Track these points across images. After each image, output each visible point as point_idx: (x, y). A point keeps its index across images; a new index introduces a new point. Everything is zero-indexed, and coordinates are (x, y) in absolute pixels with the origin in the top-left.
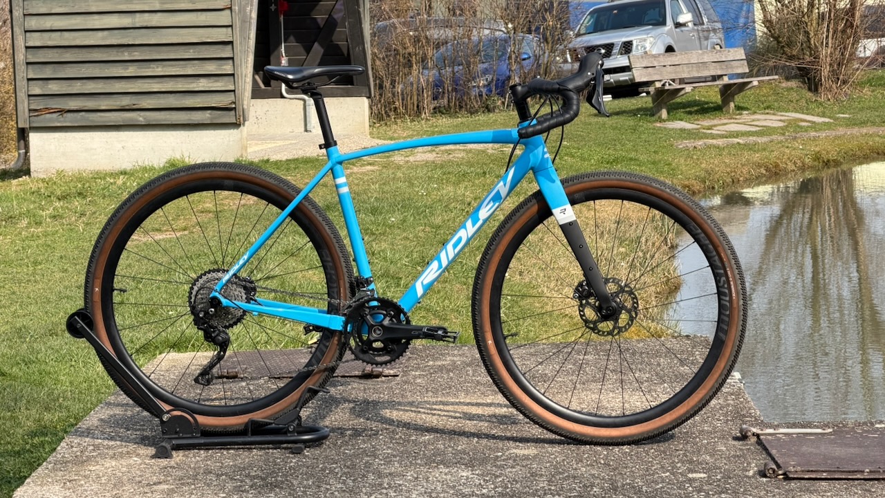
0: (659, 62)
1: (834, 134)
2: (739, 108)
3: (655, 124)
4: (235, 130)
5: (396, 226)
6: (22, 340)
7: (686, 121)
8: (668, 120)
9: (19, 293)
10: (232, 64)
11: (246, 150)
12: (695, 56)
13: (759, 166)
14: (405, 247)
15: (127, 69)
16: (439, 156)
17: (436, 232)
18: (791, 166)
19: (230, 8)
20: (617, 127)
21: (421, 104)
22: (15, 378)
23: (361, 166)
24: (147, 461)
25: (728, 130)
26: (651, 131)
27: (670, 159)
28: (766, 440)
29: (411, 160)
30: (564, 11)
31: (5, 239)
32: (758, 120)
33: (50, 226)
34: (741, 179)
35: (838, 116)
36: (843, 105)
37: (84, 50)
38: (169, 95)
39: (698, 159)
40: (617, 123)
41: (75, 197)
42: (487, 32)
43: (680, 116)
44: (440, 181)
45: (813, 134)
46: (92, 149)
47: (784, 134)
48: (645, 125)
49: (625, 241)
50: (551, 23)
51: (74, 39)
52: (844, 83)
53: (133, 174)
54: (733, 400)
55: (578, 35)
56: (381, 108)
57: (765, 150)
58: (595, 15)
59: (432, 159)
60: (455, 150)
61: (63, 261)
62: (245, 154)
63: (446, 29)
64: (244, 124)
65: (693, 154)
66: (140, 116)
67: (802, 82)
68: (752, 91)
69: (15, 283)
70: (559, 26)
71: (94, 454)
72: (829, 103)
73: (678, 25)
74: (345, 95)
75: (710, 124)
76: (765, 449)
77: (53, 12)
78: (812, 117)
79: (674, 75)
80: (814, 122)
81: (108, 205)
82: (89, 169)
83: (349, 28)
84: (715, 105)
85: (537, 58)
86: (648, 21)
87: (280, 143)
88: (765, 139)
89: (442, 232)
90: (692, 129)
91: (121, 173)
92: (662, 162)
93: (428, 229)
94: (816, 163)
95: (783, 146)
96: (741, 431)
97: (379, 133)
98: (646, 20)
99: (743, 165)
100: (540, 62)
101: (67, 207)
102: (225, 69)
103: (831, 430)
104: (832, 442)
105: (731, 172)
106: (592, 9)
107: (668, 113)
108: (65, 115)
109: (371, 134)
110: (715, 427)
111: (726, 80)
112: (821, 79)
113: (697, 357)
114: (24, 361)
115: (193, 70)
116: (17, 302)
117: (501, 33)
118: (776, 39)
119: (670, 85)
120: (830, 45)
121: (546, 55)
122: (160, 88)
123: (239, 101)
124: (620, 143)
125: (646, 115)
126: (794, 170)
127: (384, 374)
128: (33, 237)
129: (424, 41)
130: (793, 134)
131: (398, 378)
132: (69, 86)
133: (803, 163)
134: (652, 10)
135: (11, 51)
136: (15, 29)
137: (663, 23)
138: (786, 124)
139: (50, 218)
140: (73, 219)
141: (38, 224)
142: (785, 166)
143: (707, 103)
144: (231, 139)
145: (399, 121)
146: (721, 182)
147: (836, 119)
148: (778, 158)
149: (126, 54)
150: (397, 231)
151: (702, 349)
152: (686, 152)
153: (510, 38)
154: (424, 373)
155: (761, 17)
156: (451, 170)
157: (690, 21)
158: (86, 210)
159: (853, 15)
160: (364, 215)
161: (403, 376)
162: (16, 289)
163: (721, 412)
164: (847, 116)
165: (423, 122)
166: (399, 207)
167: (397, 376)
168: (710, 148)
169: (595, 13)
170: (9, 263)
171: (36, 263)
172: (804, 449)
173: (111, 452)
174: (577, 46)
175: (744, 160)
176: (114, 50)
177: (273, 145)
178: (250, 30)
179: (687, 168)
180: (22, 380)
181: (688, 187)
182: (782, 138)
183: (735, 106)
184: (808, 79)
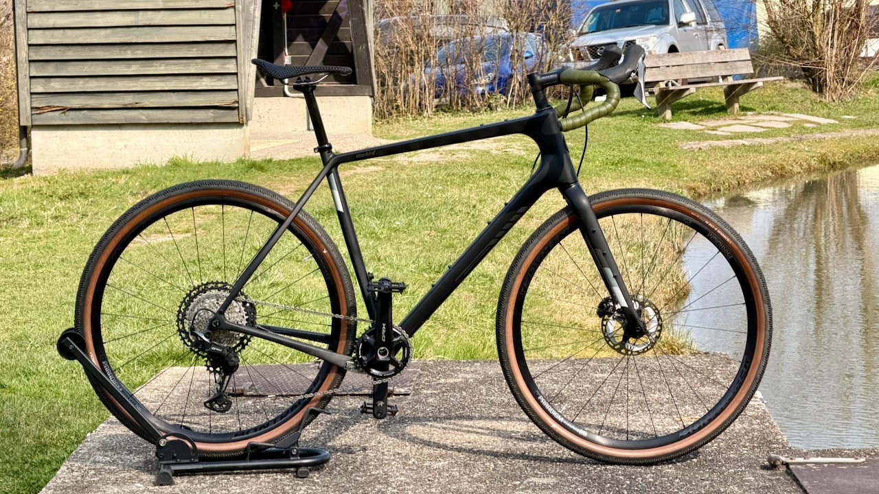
0: (664, 62)
1: (839, 135)
2: (743, 109)
3: (659, 125)
4: (239, 129)
5: (401, 230)
6: (23, 349)
7: (690, 122)
8: (672, 121)
9: (19, 299)
10: (235, 63)
11: (249, 149)
12: (698, 57)
13: (765, 168)
14: (411, 253)
15: (130, 67)
16: (442, 156)
17: (441, 236)
18: (797, 169)
19: (234, 7)
20: (621, 128)
21: (423, 102)
22: (13, 390)
23: (364, 166)
24: (151, 488)
25: (733, 131)
26: (656, 132)
27: (675, 161)
28: (796, 469)
29: (415, 161)
30: (567, 10)
31: (6, 240)
32: (763, 121)
33: (51, 227)
34: (747, 181)
35: (843, 117)
36: (848, 106)
37: (87, 48)
38: (172, 94)
39: (703, 161)
40: (620, 123)
41: (77, 197)
42: (490, 30)
43: (685, 116)
44: (444, 182)
45: (818, 135)
46: (94, 148)
47: (789, 136)
48: (649, 126)
49: (632, 246)
50: (554, 22)
51: (77, 37)
52: (849, 84)
53: (135, 173)
54: (758, 424)
55: (581, 34)
56: (383, 106)
57: (770, 151)
58: (598, 14)
59: (436, 160)
60: (459, 150)
61: (65, 264)
62: (247, 154)
63: (449, 28)
64: (247, 124)
65: (698, 156)
66: (143, 115)
67: (806, 83)
68: (757, 92)
69: (16, 287)
70: (562, 25)
71: (95, 479)
72: (834, 104)
73: (681, 24)
74: (348, 94)
75: (715, 125)
76: (796, 480)
77: (56, 9)
78: (817, 118)
79: (678, 75)
80: (819, 124)
81: (110, 205)
82: (91, 167)
83: (353, 27)
84: (720, 105)
85: (540, 56)
86: (651, 20)
87: (283, 142)
88: (770, 141)
89: (448, 236)
90: (698, 130)
91: (124, 172)
92: (668, 164)
93: (433, 233)
94: (822, 165)
95: (789, 148)
96: (770, 460)
97: (381, 132)
98: (649, 19)
99: (749, 167)
100: (543, 61)
101: (69, 208)
102: (228, 68)
103: (863, 460)
104: (865, 473)
105: (737, 174)
106: (594, 8)
107: (673, 114)
108: (67, 113)
109: (374, 133)
110: (741, 455)
111: (731, 81)
112: (826, 79)
113: (718, 376)
114: (24, 372)
115: (196, 69)
116: (17, 308)
117: (504, 31)
118: (781, 39)
119: (673, 85)
120: (835, 46)
121: (549, 54)
122: (163, 87)
123: (242, 100)
124: (625, 144)
125: (650, 115)
126: (800, 173)
127: (395, 393)
128: (33, 239)
129: (426, 40)
130: (799, 136)
131: (409, 397)
132: (71, 84)
133: (809, 165)
134: (655, 9)
135: (14, 47)
136: (17, 27)
137: (666, 22)
138: (791, 125)
139: (52, 218)
140: (75, 220)
141: (40, 224)
142: (791, 168)
143: (712, 103)
144: (234, 139)
145: (401, 119)
146: (727, 184)
147: (841, 120)
148: (784, 160)
149: (129, 52)
150: (402, 236)
151: (722, 367)
152: (691, 154)
153: (513, 36)
154: (435, 392)
155: (766, 17)
156: (455, 171)
157: (694, 21)
158: (88, 210)
159: (859, 16)
160: (369, 219)
161: (414, 395)
162: (16, 294)
163: (746, 437)
164: (852, 117)
165: (425, 120)
166: (404, 210)
167: (408, 395)
168: (715, 149)
169: (598, 12)
170: (10, 267)
171: (37, 266)
172: (837, 480)
173: (113, 478)
174: (580, 45)
175: (750, 162)
176: (117, 49)
177: (276, 144)
178: (253, 28)
179: (692, 170)
180: (22, 393)
181: (694, 189)
182: (788, 139)
183: (740, 107)
184: (813, 80)
